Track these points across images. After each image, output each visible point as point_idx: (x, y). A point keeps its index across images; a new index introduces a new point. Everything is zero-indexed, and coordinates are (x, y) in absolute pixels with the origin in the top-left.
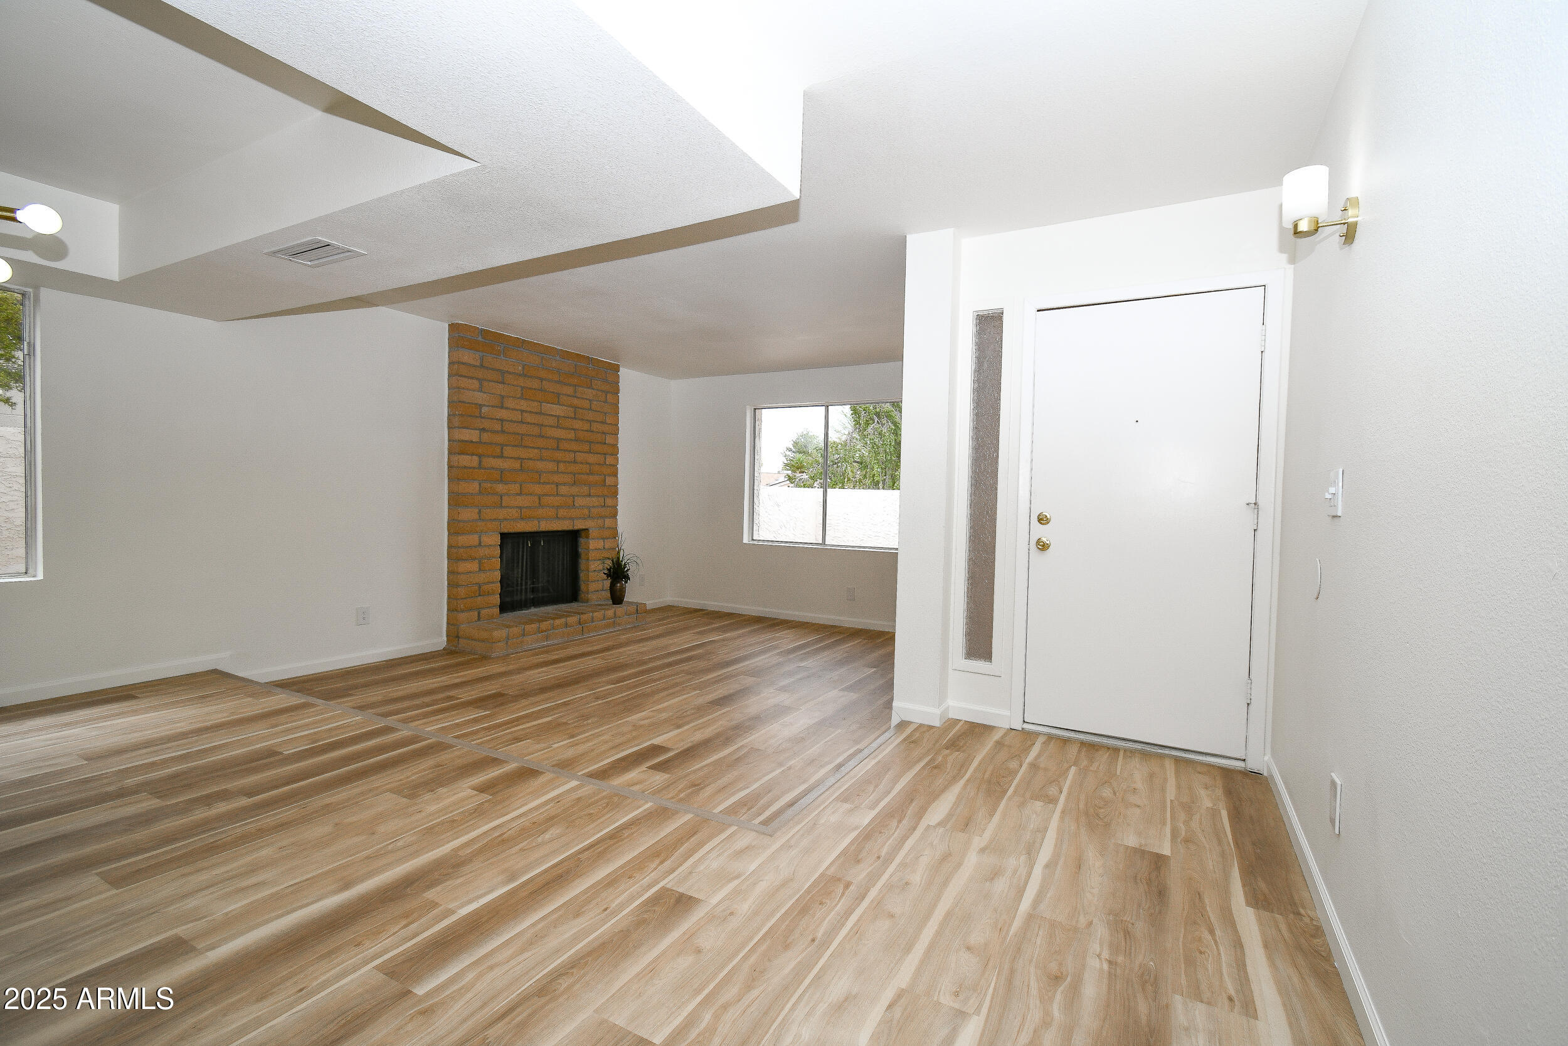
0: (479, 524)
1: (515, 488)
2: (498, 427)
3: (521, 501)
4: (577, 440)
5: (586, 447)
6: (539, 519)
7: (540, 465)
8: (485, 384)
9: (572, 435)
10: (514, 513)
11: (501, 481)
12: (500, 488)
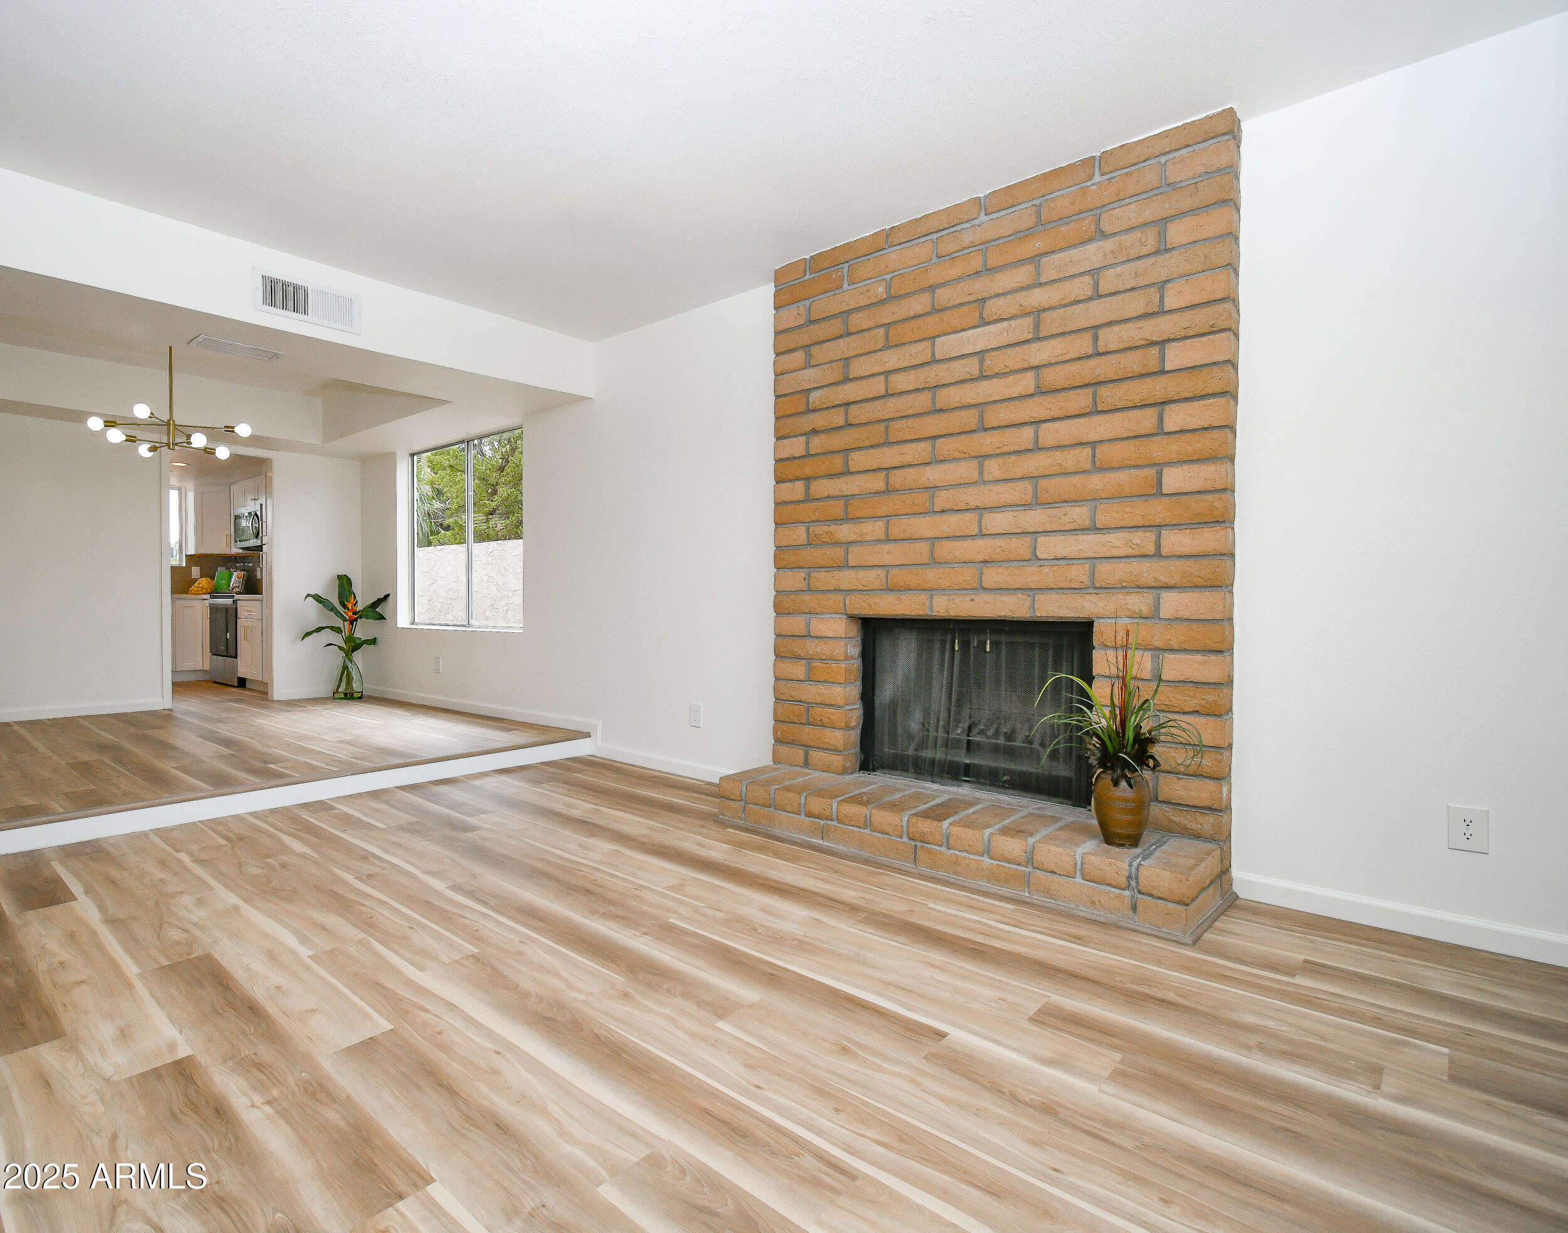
0: (807, 597)
1: (874, 529)
2: (838, 418)
3: (887, 554)
4: (1042, 391)
5: (1081, 400)
6: (931, 591)
7: (933, 475)
8: (815, 350)
9: (1027, 382)
10: (872, 578)
11: (847, 519)
12: (845, 531)
